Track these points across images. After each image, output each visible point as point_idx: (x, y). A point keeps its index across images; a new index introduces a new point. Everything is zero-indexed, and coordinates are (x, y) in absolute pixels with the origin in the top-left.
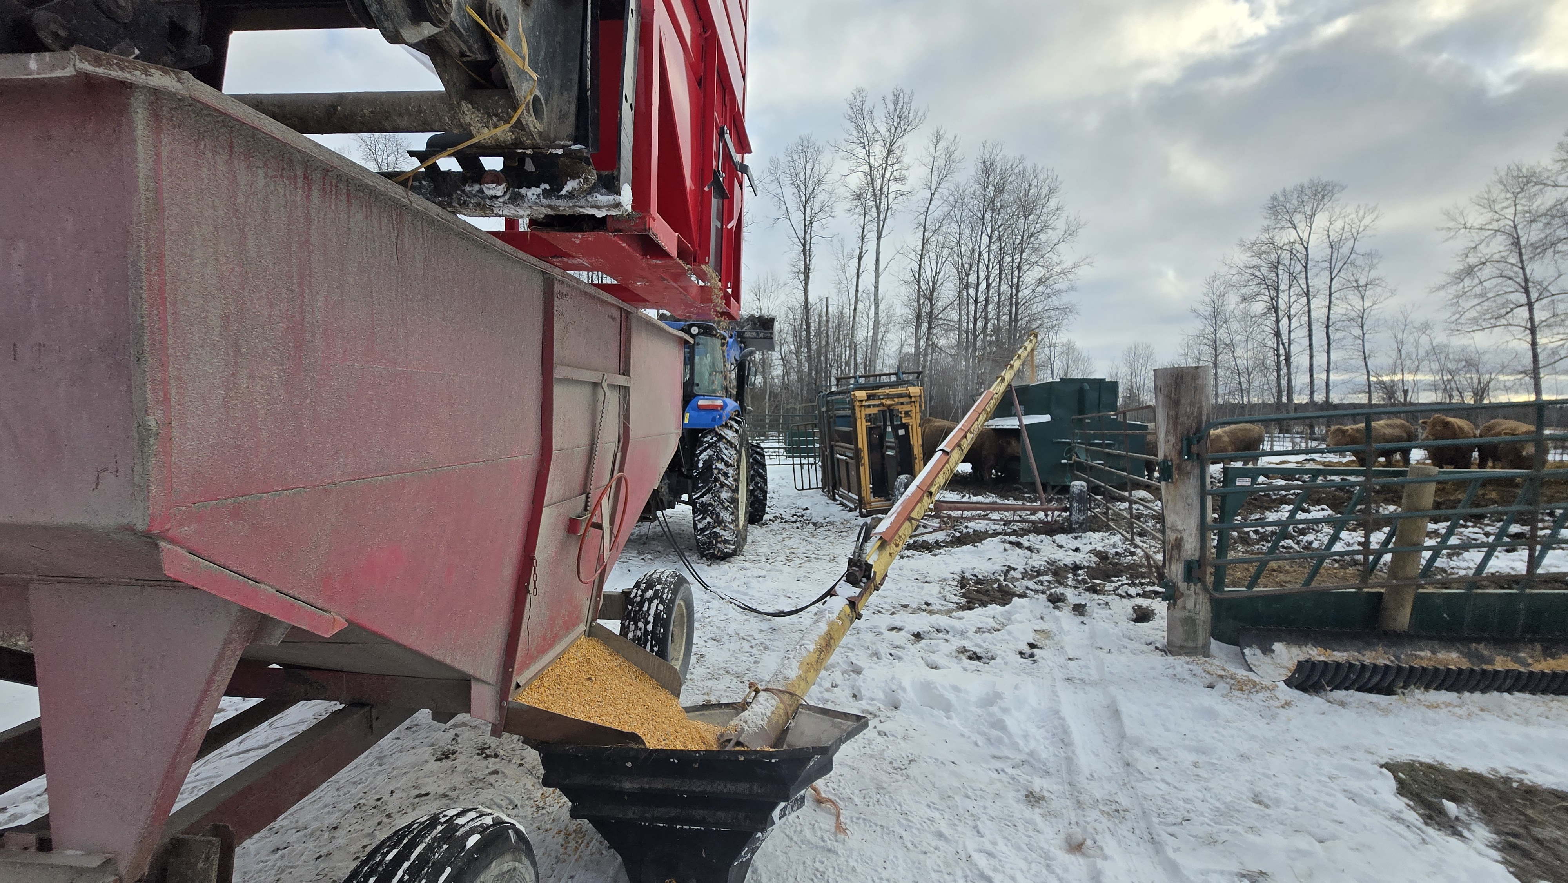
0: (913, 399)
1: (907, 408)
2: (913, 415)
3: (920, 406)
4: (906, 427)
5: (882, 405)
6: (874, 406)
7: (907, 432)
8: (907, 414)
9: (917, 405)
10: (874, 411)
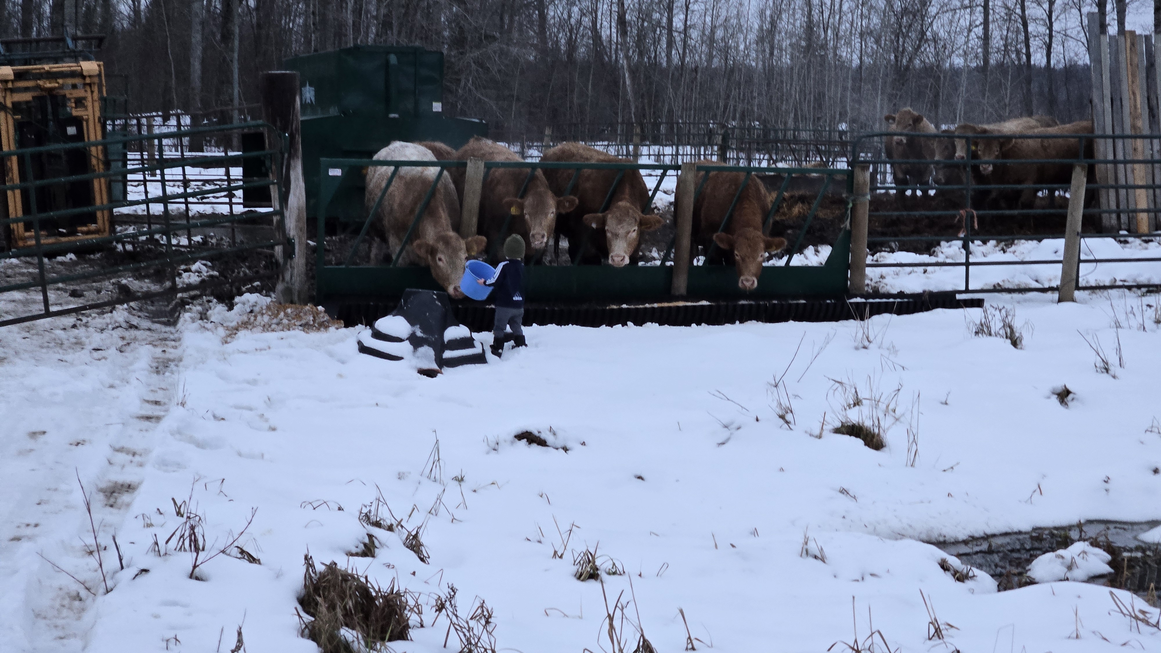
0: (88, 81)
1: (80, 93)
2: (89, 104)
3: (100, 91)
4: (78, 122)
5: (38, 87)
6: (26, 89)
7: (80, 130)
8: (80, 102)
9: (96, 89)
10: (27, 97)
